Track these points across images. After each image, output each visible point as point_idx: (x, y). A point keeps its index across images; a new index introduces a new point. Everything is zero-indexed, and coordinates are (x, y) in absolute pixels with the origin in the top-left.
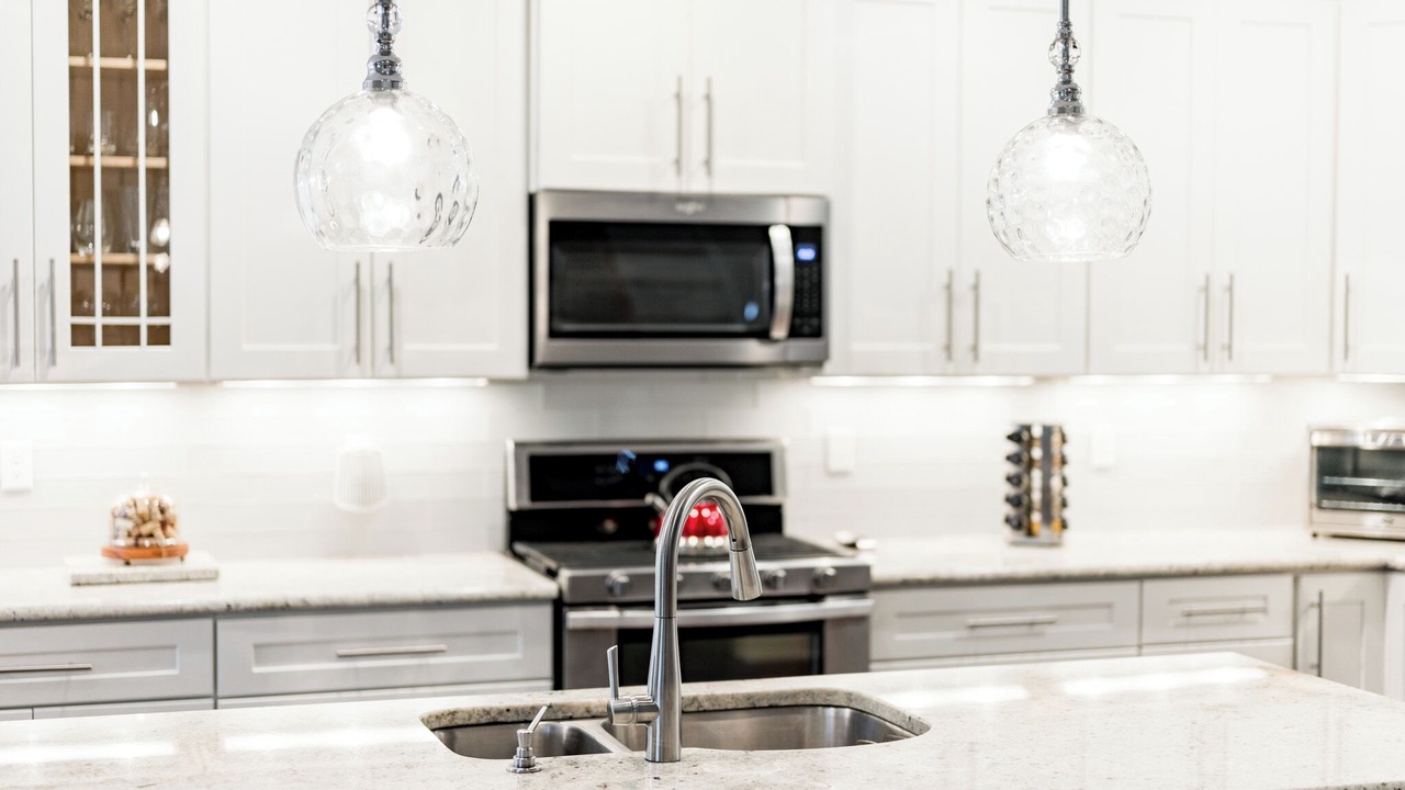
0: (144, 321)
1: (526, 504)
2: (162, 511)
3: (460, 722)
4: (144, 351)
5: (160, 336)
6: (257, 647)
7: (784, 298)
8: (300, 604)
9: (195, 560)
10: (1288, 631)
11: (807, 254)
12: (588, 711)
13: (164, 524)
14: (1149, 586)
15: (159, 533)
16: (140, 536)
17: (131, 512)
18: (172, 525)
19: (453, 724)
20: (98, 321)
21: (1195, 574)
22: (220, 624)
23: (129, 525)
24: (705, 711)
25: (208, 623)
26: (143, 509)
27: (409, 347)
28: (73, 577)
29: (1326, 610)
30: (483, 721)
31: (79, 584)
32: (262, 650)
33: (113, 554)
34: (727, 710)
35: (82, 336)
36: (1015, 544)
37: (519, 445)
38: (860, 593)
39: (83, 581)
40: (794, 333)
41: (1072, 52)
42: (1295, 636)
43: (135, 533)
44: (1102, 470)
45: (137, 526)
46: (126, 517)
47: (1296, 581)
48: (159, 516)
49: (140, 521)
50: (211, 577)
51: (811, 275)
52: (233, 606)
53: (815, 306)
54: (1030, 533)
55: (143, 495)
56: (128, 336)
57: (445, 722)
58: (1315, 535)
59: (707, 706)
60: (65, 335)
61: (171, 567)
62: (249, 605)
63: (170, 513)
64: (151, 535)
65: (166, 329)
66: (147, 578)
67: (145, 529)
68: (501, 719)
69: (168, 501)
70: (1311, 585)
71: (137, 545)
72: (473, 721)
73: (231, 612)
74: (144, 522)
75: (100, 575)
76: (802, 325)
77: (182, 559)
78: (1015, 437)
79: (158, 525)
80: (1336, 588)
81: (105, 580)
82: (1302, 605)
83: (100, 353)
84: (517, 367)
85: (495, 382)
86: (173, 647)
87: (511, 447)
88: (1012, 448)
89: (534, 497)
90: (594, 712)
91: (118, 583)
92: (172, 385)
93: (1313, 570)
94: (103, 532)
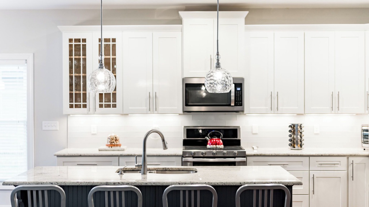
0: (111, 103)
1: (186, 138)
2: (116, 138)
3: (127, 170)
4: (112, 109)
6: (126, 162)
7: (233, 98)
8: (134, 155)
9: (122, 147)
10: (346, 169)
11: (239, 89)
12: (149, 169)
13: (116, 140)
15: (115, 142)
16: (112, 142)
17: (110, 138)
18: (118, 141)
19: (126, 170)
20: (104, 103)
21: (322, 156)
22: (120, 158)
23: (110, 140)
24: (170, 171)
25: (118, 157)
26: (112, 137)
27: (160, 108)
28: (99, 149)
29: (354, 165)
30: (131, 170)
31: (100, 151)
33: (107, 145)
34: (174, 171)
35: (101, 106)
36: (291, 149)
37: (185, 127)
38: (245, 157)
39: (100, 150)
40: (236, 105)
41: (219, 57)
42: (348, 170)
43: (111, 142)
44: (316, 134)
45: (111, 140)
46: (109, 139)
47: (348, 158)
48: (115, 139)
49: (111, 139)
50: (123, 150)
51: (240, 93)
52: (122, 155)
53: (240, 100)
54: (294, 147)
55: (113, 135)
56: (108, 106)
57: (124, 170)
58: (364, 149)
59: (171, 170)
60: (98, 106)
61: (118, 148)
62: (124, 155)
63: (117, 138)
64: (113, 142)
65: (115, 105)
66: (112, 150)
67: (112, 141)
68: (134, 170)
69: (117, 136)
70: (351, 159)
71: (111, 144)
72: (129, 170)
74: (112, 140)
75: (103, 149)
76: (238, 103)
77: (120, 147)
78: (290, 127)
79: (115, 140)
80: (357, 160)
81: (104, 150)
82: (349, 164)
83: (104, 109)
84: (181, 112)
85: (180, 114)
86: (112, 162)
87: (183, 127)
88: (290, 129)
89: (187, 137)
90: (150, 169)
91: (106, 150)
92: (119, 115)
93: (351, 156)
94: (106, 142)
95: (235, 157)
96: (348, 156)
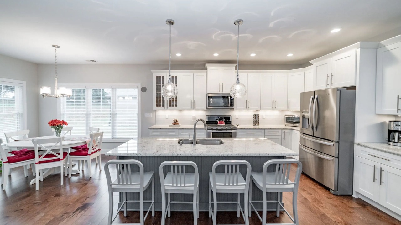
1: (207, 121)
5: (176, 106)
7: (230, 103)
8: (185, 128)
9: (179, 124)
11: (232, 99)
13: (177, 122)
14: (265, 130)
21: (270, 129)
27: (196, 107)
29: (285, 133)
31: (169, 126)
32: (182, 132)
33: (173, 124)
35: (170, 106)
36: (254, 126)
38: (236, 130)
40: (231, 106)
42: (282, 135)
44: (263, 119)
50: (180, 126)
53: (233, 104)
54: (255, 125)
55: (175, 119)
56: (173, 106)
58: (286, 126)
60: (169, 106)
66: (175, 126)
67: (175, 122)
69: (177, 120)
70: (283, 131)
73: (179, 129)
78: (254, 116)
80: (286, 131)
82: (283, 133)
83: (171, 108)
84: (206, 109)
86: (175, 132)
87: (206, 115)
91: (172, 126)
92: (178, 110)
93: (284, 129)
94: (172, 122)
95: (231, 130)
96: (282, 129)
